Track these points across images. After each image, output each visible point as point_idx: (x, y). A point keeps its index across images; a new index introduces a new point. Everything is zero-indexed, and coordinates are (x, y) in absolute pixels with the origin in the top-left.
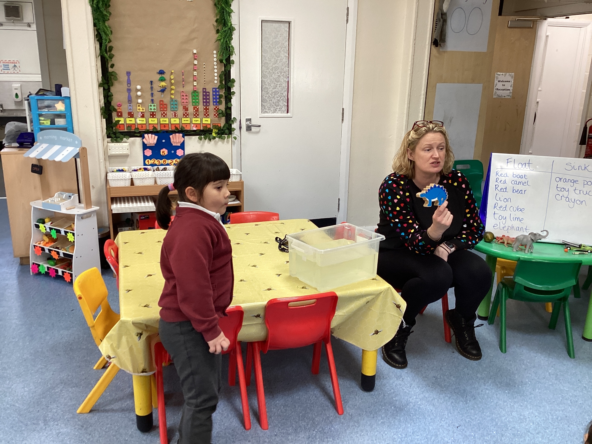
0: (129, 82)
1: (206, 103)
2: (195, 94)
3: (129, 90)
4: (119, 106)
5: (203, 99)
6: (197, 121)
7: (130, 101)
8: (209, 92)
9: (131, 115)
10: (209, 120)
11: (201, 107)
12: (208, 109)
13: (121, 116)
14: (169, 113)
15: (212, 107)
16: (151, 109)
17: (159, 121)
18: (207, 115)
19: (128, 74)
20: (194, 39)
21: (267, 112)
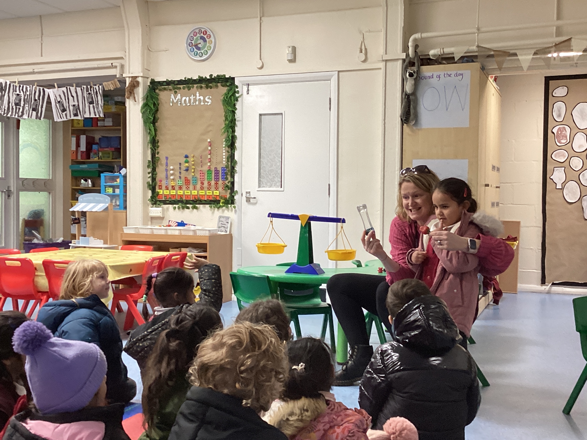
0: (167, 165)
1: (217, 179)
2: (209, 172)
3: (167, 170)
4: (161, 181)
5: (215, 176)
6: (209, 193)
7: (167, 178)
8: (219, 171)
9: (167, 188)
10: (218, 192)
11: (213, 182)
12: (218, 184)
13: (160, 189)
14: (191, 187)
15: (220, 182)
16: (179, 183)
17: (184, 193)
18: (217, 189)
19: (167, 158)
20: (209, 132)
21: (264, 187)
